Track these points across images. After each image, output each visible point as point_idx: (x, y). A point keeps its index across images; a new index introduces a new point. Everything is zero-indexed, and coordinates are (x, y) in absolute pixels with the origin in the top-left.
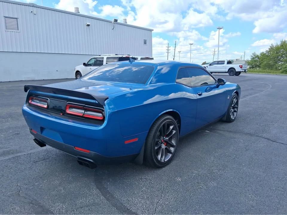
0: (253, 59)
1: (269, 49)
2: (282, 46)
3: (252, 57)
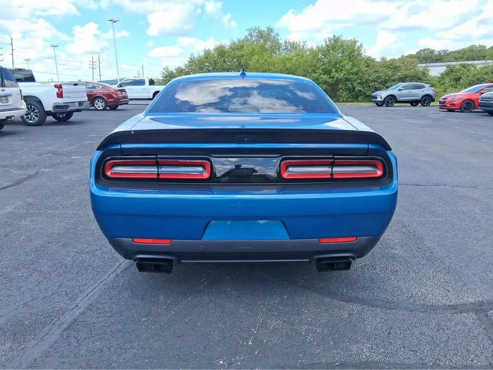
0: (166, 77)
1: (189, 62)
2: (207, 58)
3: (163, 73)
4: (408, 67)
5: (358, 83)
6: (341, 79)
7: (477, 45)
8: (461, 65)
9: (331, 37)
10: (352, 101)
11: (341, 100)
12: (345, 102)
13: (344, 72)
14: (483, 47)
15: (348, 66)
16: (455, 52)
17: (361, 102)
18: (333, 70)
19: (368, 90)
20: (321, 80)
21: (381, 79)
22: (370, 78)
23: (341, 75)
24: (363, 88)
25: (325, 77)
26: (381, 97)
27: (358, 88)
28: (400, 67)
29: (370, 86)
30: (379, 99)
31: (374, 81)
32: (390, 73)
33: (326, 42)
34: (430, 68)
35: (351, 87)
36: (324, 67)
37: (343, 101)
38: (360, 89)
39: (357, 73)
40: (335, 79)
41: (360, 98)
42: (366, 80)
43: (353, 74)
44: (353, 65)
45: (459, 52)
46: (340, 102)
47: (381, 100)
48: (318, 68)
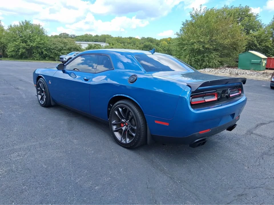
4: (71, 43)
5: (45, 50)
6: (34, 47)
7: (89, 34)
8: (95, 44)
9: (24, 21)
10: (42, 60)
11: (36, 59)
12: (38, 60)
13: (36, 42)
14: (91, 35)
15: (38, 40)
16: (79, 36)
17: (48, 60)
18: (29, 41)
19: (51, 54)
20: (21, 46)
21: (58, 48)
22: (51, 48)
23: (34, 44)
24: (48, 53)
25: (24, 45)
26: (66, 59)
27: (45, 52)
28: (67, 43)
29: (52, 52)
30: (65, 60)
31: (53, 49)
32: (62, 45)
33: (20, 24)
34: (82, 45)
35: (41, 52)
36: (22, 38)
37: (37, 60)
38: (46, 53)
39: (43, 44)
40: (30, 46)
41: (47, 58)
42: (49, 48)
43: (41, 44)
44: (41, 39)
45: (81, 36)
46: (35, 60)
47: (66, 60)
48: (18, 39)
